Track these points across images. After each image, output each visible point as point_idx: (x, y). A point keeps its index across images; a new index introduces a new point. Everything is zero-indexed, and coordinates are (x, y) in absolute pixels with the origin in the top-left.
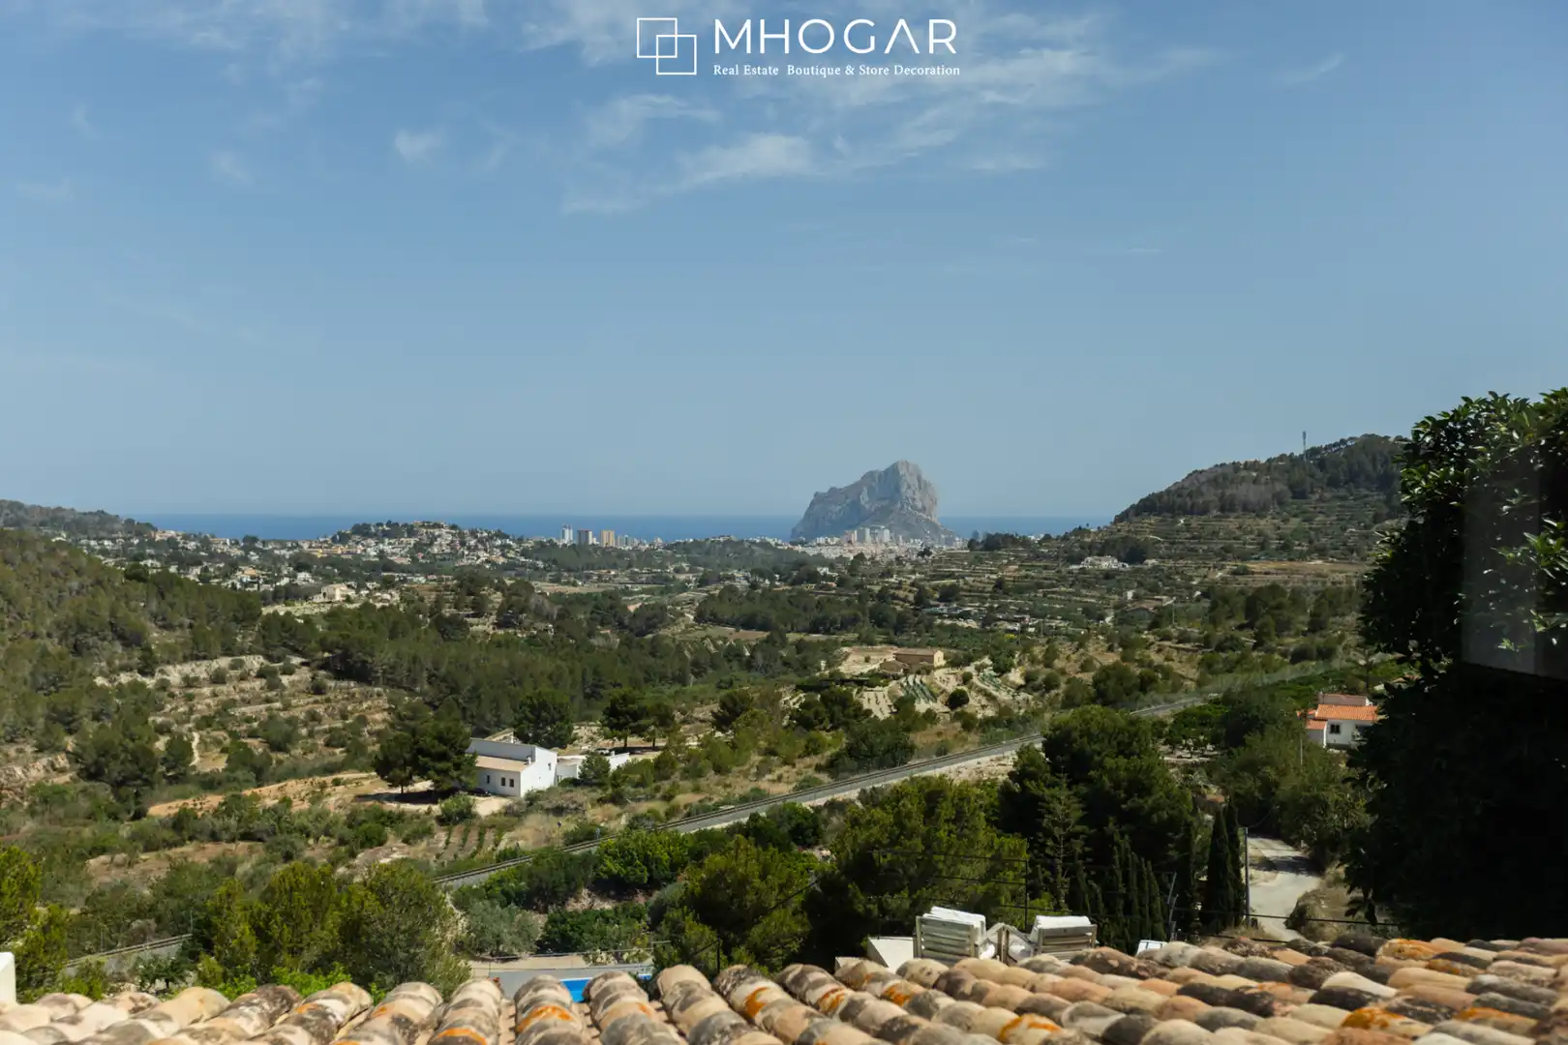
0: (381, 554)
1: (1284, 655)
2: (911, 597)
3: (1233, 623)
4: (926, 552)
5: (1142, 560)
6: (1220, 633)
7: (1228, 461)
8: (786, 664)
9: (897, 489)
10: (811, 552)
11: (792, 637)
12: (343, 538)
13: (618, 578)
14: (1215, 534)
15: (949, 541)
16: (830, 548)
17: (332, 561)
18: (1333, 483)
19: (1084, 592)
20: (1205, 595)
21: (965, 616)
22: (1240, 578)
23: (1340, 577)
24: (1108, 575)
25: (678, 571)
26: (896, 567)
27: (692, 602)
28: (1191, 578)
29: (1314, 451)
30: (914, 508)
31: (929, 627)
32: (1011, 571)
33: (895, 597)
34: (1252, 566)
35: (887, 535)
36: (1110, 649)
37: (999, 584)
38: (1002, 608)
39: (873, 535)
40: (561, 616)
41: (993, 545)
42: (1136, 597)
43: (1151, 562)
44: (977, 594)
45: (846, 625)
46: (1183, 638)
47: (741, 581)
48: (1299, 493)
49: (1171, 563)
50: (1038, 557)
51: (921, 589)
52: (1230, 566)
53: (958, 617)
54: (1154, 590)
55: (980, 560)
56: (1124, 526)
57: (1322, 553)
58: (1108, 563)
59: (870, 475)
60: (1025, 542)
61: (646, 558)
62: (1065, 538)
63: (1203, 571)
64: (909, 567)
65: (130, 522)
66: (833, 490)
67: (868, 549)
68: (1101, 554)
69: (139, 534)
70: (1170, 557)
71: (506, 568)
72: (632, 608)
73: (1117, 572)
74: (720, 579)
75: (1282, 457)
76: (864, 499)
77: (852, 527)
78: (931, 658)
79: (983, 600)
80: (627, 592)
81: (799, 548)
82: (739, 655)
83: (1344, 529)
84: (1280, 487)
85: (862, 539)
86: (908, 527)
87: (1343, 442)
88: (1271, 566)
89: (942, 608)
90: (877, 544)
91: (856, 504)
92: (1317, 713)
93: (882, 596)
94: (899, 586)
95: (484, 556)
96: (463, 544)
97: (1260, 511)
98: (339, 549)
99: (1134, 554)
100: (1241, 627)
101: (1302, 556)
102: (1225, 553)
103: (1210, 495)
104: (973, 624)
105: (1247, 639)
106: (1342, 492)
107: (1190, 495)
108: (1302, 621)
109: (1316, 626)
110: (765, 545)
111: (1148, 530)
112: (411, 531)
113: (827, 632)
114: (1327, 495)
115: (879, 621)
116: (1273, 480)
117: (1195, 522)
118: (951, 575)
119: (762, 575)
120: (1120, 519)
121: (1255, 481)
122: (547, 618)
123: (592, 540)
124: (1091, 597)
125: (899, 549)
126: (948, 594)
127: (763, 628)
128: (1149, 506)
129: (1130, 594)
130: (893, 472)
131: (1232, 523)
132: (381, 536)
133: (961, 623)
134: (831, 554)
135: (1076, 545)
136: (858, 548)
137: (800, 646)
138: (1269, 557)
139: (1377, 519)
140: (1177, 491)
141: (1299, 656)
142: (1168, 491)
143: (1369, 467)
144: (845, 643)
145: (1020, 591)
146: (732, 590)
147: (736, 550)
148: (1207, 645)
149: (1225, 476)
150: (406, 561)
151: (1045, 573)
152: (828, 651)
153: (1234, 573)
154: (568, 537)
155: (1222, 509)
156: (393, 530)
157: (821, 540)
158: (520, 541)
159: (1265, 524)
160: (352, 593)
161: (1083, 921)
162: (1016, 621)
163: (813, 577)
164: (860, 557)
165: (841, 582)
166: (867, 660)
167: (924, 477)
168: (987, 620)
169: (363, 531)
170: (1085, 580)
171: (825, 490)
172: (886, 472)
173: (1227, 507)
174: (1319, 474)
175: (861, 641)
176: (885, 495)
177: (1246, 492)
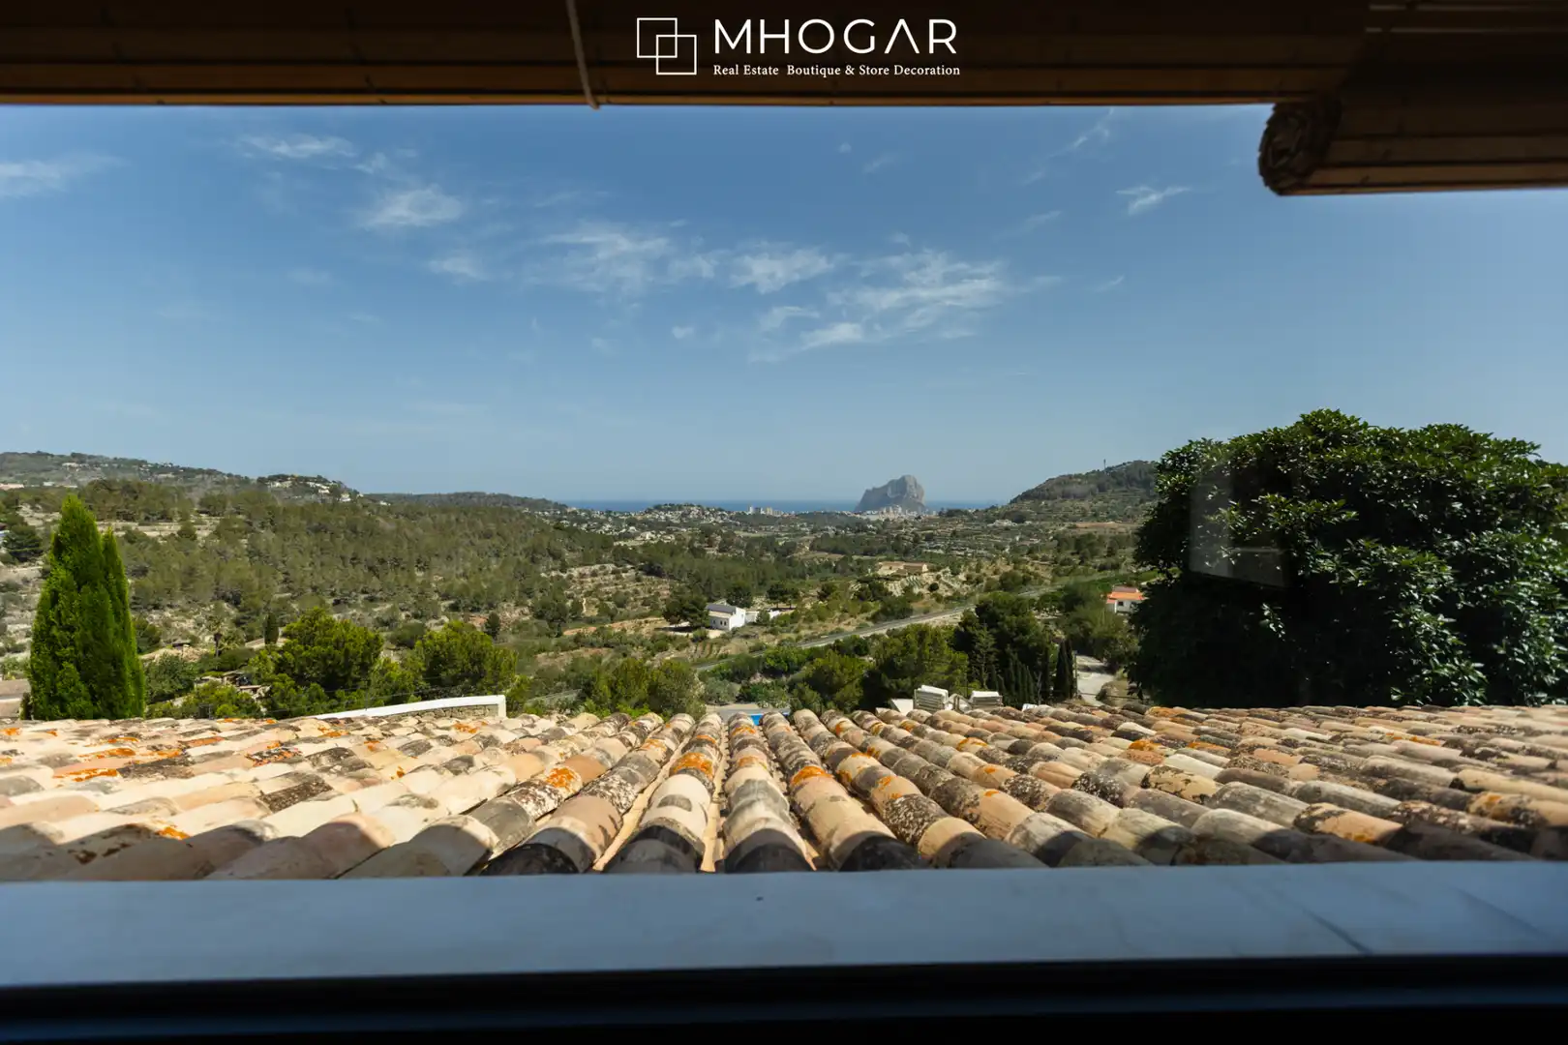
0: (667, 518)
1: (1095, 567)
2: (912, 539)
3: (1069, 552)
4: (919, 518)
5: (1023, 522)
6: (1062, 557)
7: (1066, 473)
8: (852, 570)
9: (905, 488)
10: (865, 518)
11: (855, 557)
12: (649, 511)
13: (774, 529)
14: (1060, 509)
15: (929, 513)
16: (873, 516)
17: (645, 522)
18: (1119, 484)
19: (995, 537)
20: (1054, 538)
21: (938, 548)
22: (1073, 530)
23: (1123, 530)
24: (1007, 529)
25: (802, 526)
26: (904, 525)
27: (808, 540)
28: (1048, 531)
29: (1109, 469)
30: (913, 497)
31: (920, 553)
32: (960, 527)
33: (903, 539)
34: (1079, 524)
35: (900, 510)
36: (1008, 564)
37: (954, 533)
38: (955, 544)
39: (894, 510)
40: (748, 547)
41: (952, 514)
42: (1021, 539)
43: (1028, 522)
44: (944, 538)
45: (881, 551)
46: (1044, 559)
47: (831, 531)
48: (1102, 489)
49: (1038, 523)
50: (973, 520)
51: (917, 535)
53: (935, 548)
54: (1030, 536)
55: (944, 522)
56: (1015, 505)
57: (1113, 518)
58: (1007, 523)
59: (892, 481)
60: (966, 513)
61: (786, 520)
62: (986, 511)
63: (1053, 527)
64: (910, 525)
65: (556, 504)
66: (874, 489)
67: (891, 516)
68: (1004, 518)
69: (560, 510)
70: (1037, 520)
71: (723, 525)
72: (780, 544)
73: (1012, 527)
74: (821, 531)
75: (1094, 472)
76: (889, 492)
77: (884, 506)
78: (921, 568)
79: (946, 540)
80: (778, 536)
81: (858, 516)
82: (831, 566)
83: (1125, 507)
84: (1092, 486)
85: (888, 511)
86: (910, 506)
87: (1124, 464)
88: (1088, 524)
89: (927, 544)
90: (895, 514)
91: (885, 495)
92: (1111, 596)
93: (897, 538)
94: (906, 534)
95: (713, 519)
96: (703, 514)
97: (1082, 498)
98: (648, 516)
99: (1020, 519)
100: (1073, 554)
101: (1104, 520)
102: (1064, 519)
103: (1058, 490)
104: (941, 551)
105: (1076, 560)
106: (1124, 489)
107: (1048, 490)
108: (1104, 551)
109: (1111, 553)
110: (842, 514)
111: (1026, 507)
112: (680, 507)
113: (871, 555)
114: (1116, 490)
115: (896, 550)
116: (1089, 483)
117: (1050, 503)
118: (930, 529)
119: (841, 528)
120: (1013, 501)
121: (1080, 483)
122: (742, 548)
123: (762, 512)
124: (998, 540)
125: (906, 517)
126: (929, 538)
127: (842, 553)
128: (1026, 496)
129: (1018, 538)
130: (903, 478)
131: (1068, 503)
132: (666, 510)
133: (935, 551)
134: (873, 518)
135: (990, 514)
136: (887, 516)
137: (859, 562)
138: (1087, 520)
139: (1142, 501)
140: (1040, 489)
141: (1102, 568)
142: (1036, 489)
143: (1138, 476)
144: (881, 561)
145: (964, 536)
146: (827, 535)
147: (829, 516)
148: (1056, 563)
149: (1066, 480)
150: (678, 522)
151: (976, 528)
152: (872, 563)
153: (1069, 528)
154: (751, 511)
155: (1063, 497)
156: (672, 508)
157: (869, 512)
158: (729, 512)
159: (1085, 504)
160: (653, 536)
161: (996, 694)
162: (962, 550)
163: (865, 530)
164: (887, 520)
165: (878, 532)
166: (891, 568)
167: (918, 482)
168: (948, 550)
169: (658, 508)
170: (997, 531)
171: (870, 488)
172: (900, 480)
173: (1066, 496)
174: (1112, 480)
175: (888, 559)
176: (899, 491)
177: (1075, 489)
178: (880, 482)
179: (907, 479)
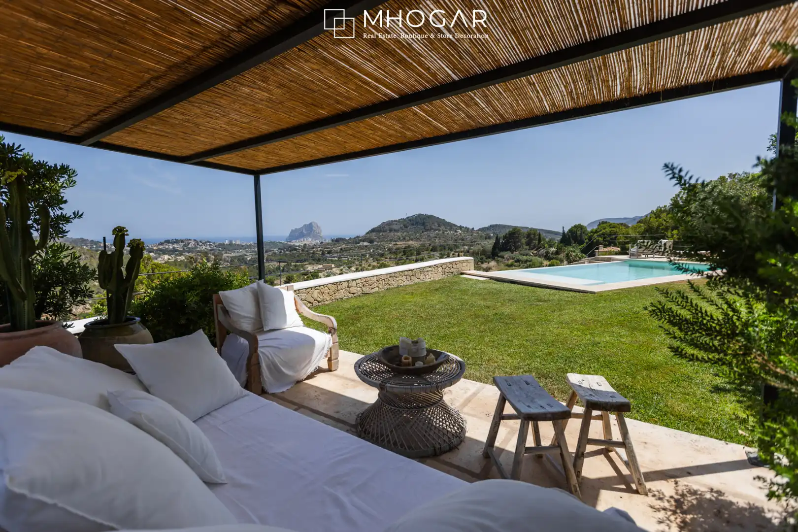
0: (174, 248)
2: (320, 253)
3: (401, 254)
4: (322, 243)
5: (373, 243)
6: (398, 257)
7: (390, 220)
8: (292, 270)
9: (312, 228)
10: (292, 244)
11: (293, 264)
12: (162, 244)
13: (242, 252)
14: (389, 236)
15: (325, 240)
16: (297, 243)
17: (160, 250)
18: (413, 225)
19: (361, 250)
20: (388, 250)
21: (334, 257)
22: (396, 246)
24: (366, 246)
26: (315, 247)
28: (385, 246)
29: (408, 217)
30: (317, 233)
31: (326, 260)
32: (344, 246)
33: (316, 253)
34: (398, 243)
35: (310, 239)
37: (341, 249)
38: (343, 255)
39: (306, 239)
40: (231, 261)
41: (338, 241)
42: (373, 251)
43: (375, 243)
45: (305, 261)
47: (276, 250)
48: (406, 227)
49: (380, 243)
50: (349, 243)
51: (323, 251)
52: (393, 243)
54: (377, 249)
55: (335, 244)
56: (368, 235)
57: (412, 240)
58: (366, 244)
59: (305, 225)
60: (345, 240)
62: (355, 238)
63: (387, 245)
64: (318, 246)
65: (92, 241)
66: (296, 229)
67: (307, 243)
68: (364, 241)
69: (95, 244)
71: (210, 250)
72: (249, 259)
73: (368, 245)
74: (270, 251)
76: (304, 231)
77: (302, 238)
78: (331, 266)
79: (337, 253)
80: (245, 255)
81: (289, 243)
83: (416, 234)
84: (402, 225)
85: (304, 240)
86: (316, 237)
87: (414, 215)
88: (402, 243)
89: (328, 255)
90: (309, 241)
91: (302, 232)
93: (313, 253)
94: (317, 251)
95: (204, 247)
96: (198, 244)
97: (398, 231)
98: (161, 247)
99: (371, 242)
101: (408, 241)
102: (391, 241)
103: (387, 227)
104: (336, 259)
105: (404, 257)
106: (415, 226)
107: (382, 228)
108: (415, 253)
111: (373, 236)
112: (182, 241)
113: (301, 262)
114: (412, 227)
115: (314, 259)
116: (400, 224)
117: (384, 234)
118: (329, 248)
119: (282, 249)
120: (367, 234)
121: (396, 224)
122: (228, 262)
123: (234, 243)
124: (363, 252)
125: (314, 242)
126: (329, 252)
127: (285, 262)
128: (373, 230)
129: (372, 251)
130: (311, 224)
131: (392, 234)
132: (173, 243)
134: (297, 244)
135: (357, 240)
136: (304, 243)
137: (295, 266)
138: (401, 241)
139: (423, 232)
140: (379, 227)
142: (377, 227)
143: (420, 221)
144: (305, 265)
145: (346, 251)
146: (275, 253)
147: (275, 244)
148: (396, 259)
149: (390, 223)
150: (182, 249)
151: (351, 246)
152: (302, 266)
153: (394, 245)
154: (227, 242)
156: (177, 241)
157: (295, 241)
158: (214, 243)
159: (399, 234)
160: (170, 257)
162: (346, 258)
163: (296, 249)
164: (305, 244)
165: (303, 251)
167: (319, 225)
168: (339, 258)
169: (168, 242)
170: (361, 248)
171: (294, 229)
172: (309, 224)
173: (390, 230)
174: (410, 222)
175: (310, 264)
176: (309, 229)
177: (395, 227)
178: (299, 226)
179: (313, 224)
